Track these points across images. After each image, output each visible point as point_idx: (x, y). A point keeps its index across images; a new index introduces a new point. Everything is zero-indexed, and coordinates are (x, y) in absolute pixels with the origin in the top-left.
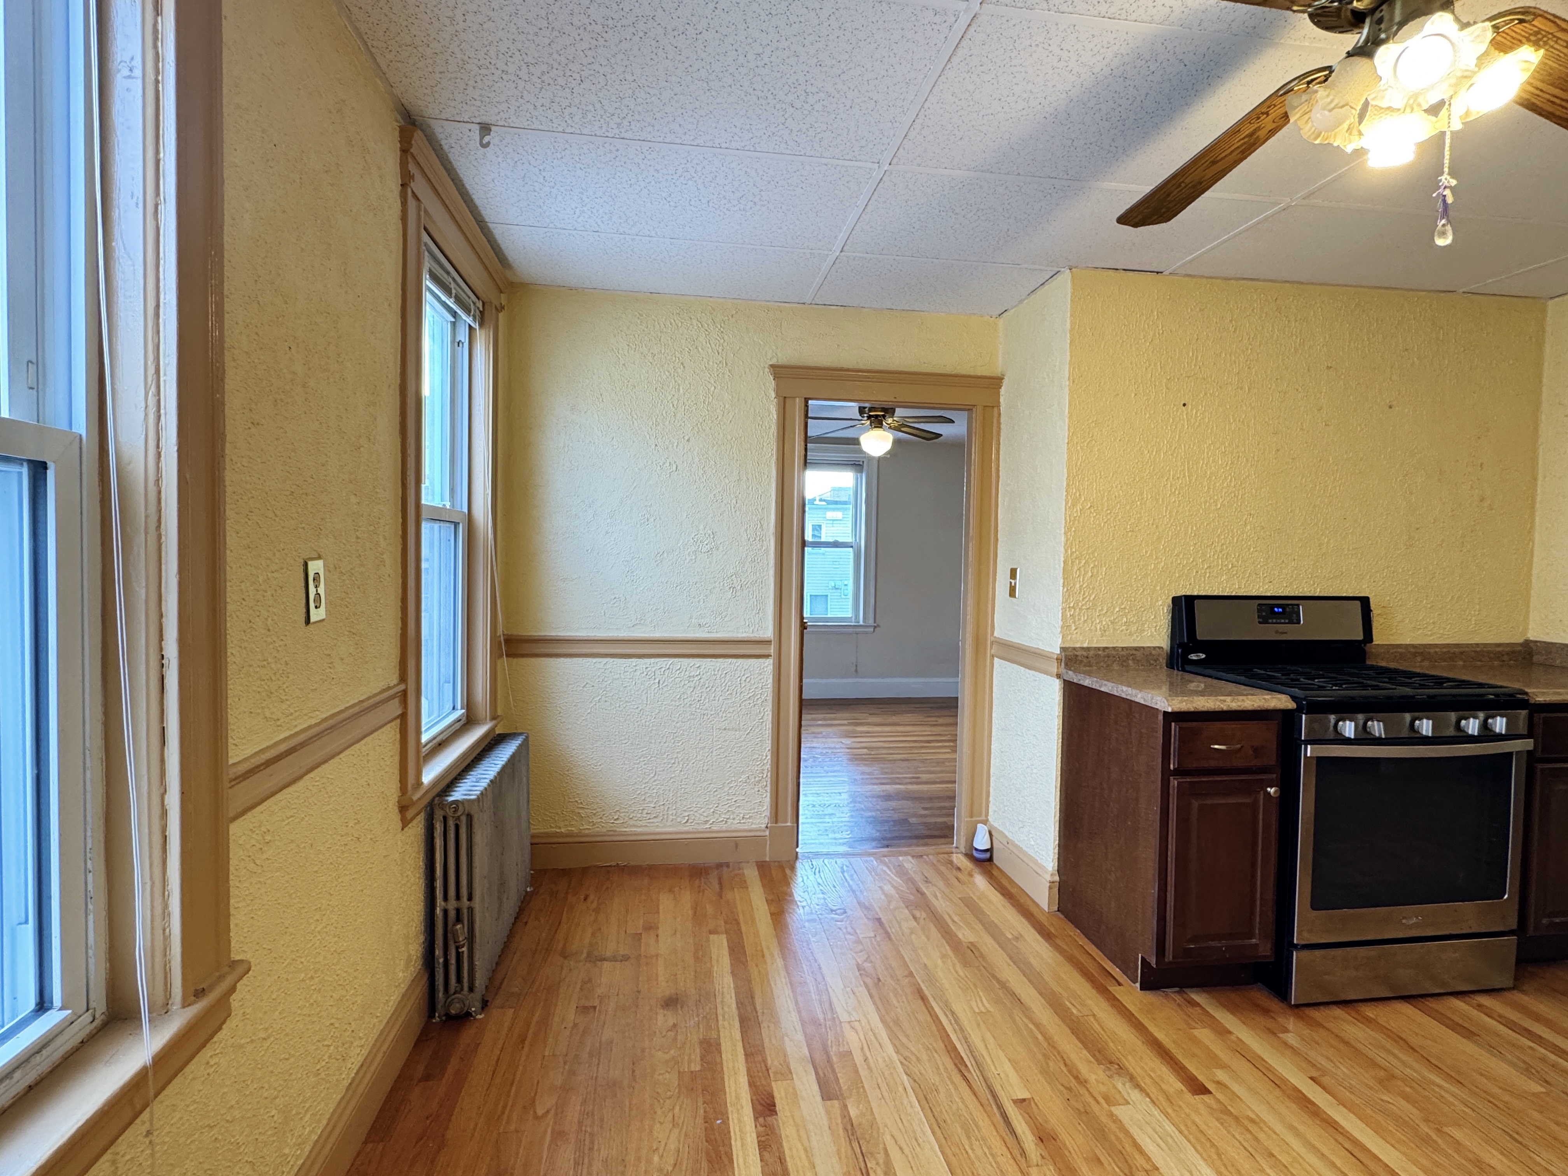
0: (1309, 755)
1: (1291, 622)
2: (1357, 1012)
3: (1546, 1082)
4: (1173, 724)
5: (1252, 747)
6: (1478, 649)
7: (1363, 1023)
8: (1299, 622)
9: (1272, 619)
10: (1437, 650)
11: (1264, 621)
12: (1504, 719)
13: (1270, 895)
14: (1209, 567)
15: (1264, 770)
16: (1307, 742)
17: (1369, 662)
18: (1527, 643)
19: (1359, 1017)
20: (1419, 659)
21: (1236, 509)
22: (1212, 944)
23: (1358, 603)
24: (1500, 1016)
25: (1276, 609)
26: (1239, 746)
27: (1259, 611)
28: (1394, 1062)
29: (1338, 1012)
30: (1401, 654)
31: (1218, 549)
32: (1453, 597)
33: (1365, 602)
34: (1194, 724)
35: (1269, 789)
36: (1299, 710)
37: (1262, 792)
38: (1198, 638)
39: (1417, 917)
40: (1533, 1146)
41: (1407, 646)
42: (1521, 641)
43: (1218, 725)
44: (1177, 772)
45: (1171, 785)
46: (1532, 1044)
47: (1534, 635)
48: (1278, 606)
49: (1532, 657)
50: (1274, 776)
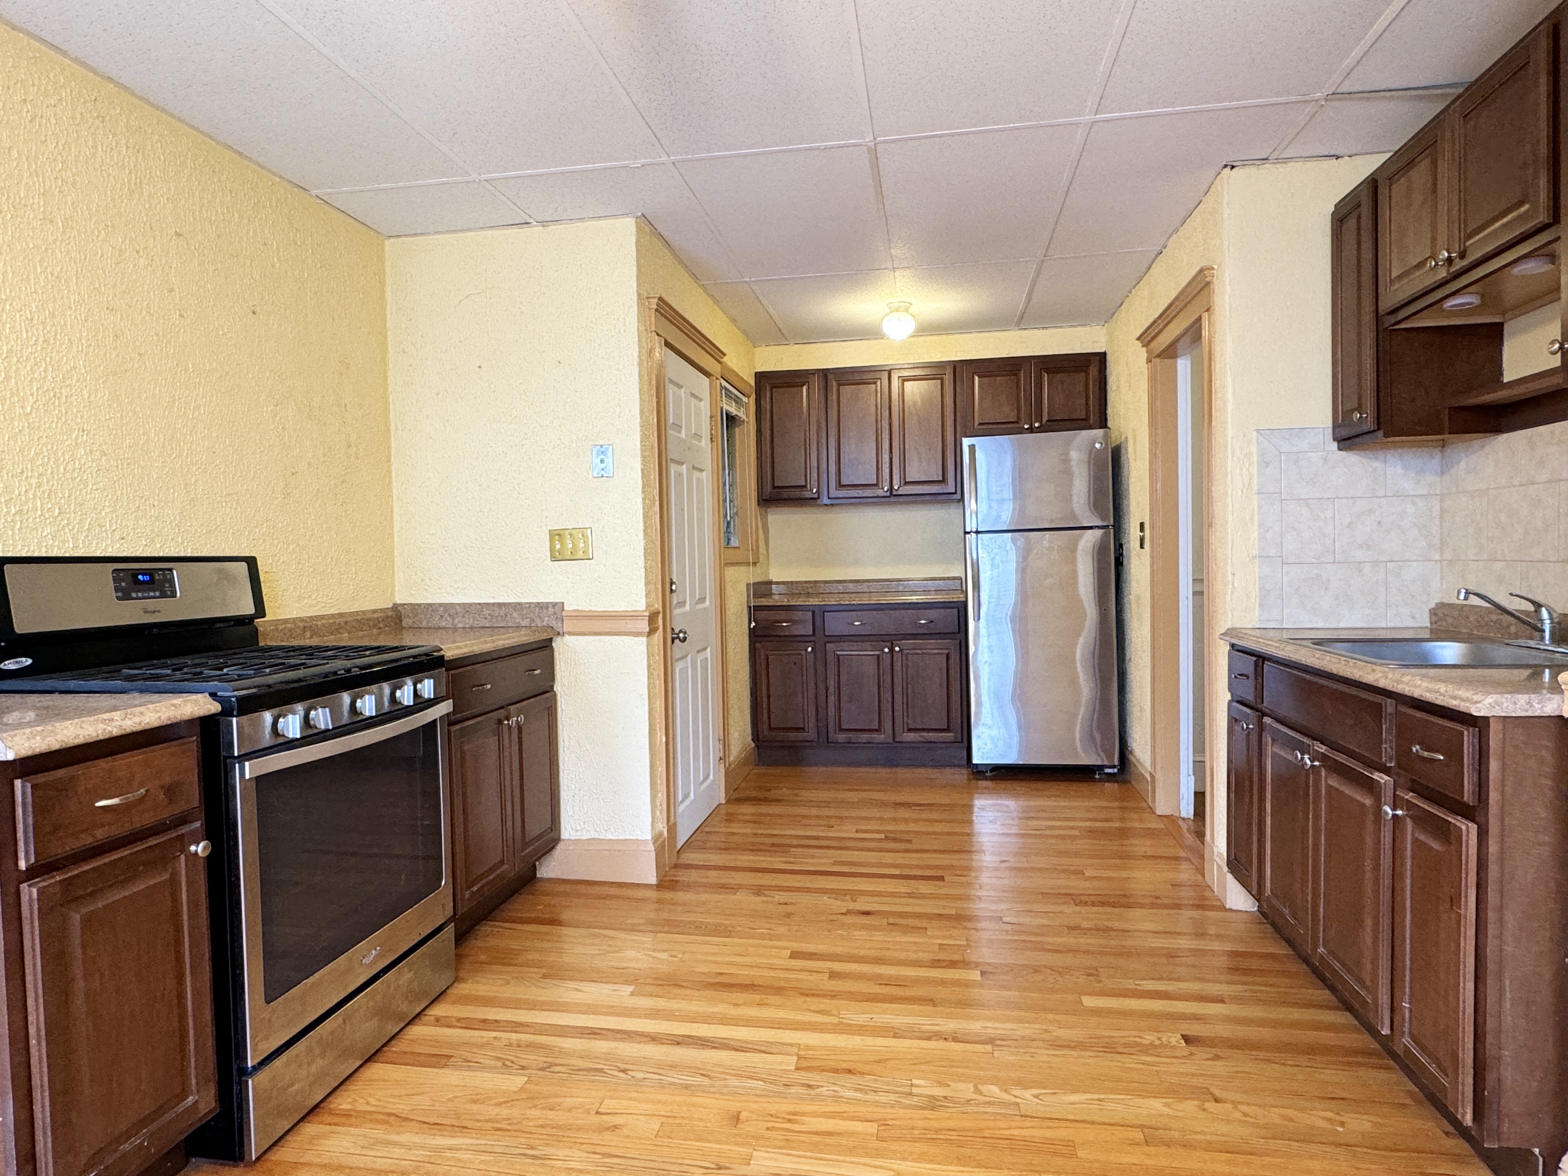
0: (247, 777)
1: (163, 595)
2: (331, 1113)
3: (523, 1068)
4: (18, 783)
5: (162, 787)
6: (359, 618)
7: (344, 1125)
8: (175, 596)
9: (137, 592)
10: (324, 621)
11: (125, 596)
12: (432, 681)
13: (208, 1014)
14: (20, 512)
15: (183, 820)
16: (243, 758)
17: (261, 644)
18: (395, 607)
19: (336, 1120)
20: (308, 634)
21: (59, 418)
22: (126, 1147)
23: (244, 565)
24: (459, 1020)
25: (140, 577)
26: (143, 791)
27: (115, 580)
28: (397, 1152)
29: (309, 1129)
30: (291, 630)
31: (34, 481)
32: (332, 558)
33: (251, 563)
34: (61, 773)
35: (193, 848)
36: (227, 712)
37: (183, 857)
38: (17, 631)
39: (375, 949)
40: (549, 1151)
41: (294, 621)
42: (390, 606)
43: (103, 764)
44: (32, 873)
45: (24, 899)
46: (495, 1034)
47: (400, 598)
48: (144, 572)
49: (401, 621)
50: (198, 824)
